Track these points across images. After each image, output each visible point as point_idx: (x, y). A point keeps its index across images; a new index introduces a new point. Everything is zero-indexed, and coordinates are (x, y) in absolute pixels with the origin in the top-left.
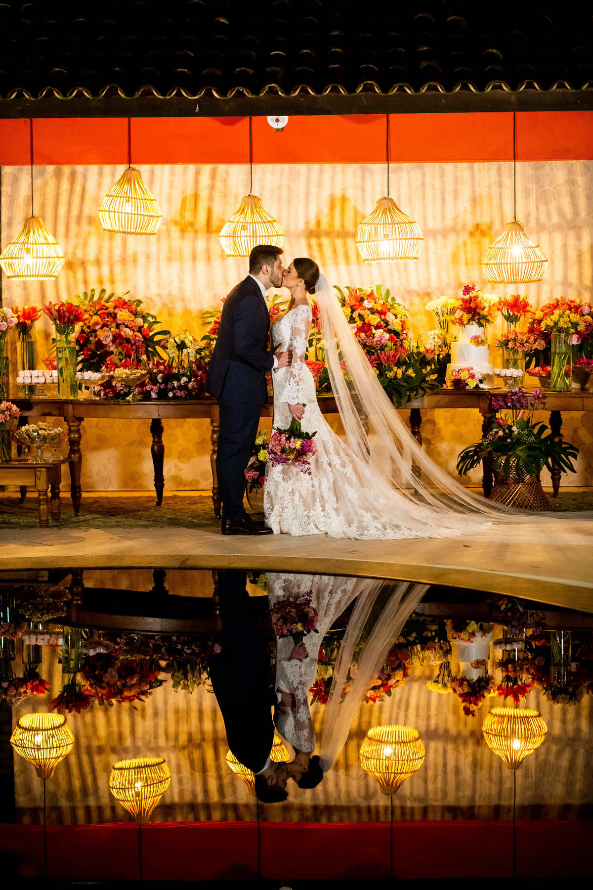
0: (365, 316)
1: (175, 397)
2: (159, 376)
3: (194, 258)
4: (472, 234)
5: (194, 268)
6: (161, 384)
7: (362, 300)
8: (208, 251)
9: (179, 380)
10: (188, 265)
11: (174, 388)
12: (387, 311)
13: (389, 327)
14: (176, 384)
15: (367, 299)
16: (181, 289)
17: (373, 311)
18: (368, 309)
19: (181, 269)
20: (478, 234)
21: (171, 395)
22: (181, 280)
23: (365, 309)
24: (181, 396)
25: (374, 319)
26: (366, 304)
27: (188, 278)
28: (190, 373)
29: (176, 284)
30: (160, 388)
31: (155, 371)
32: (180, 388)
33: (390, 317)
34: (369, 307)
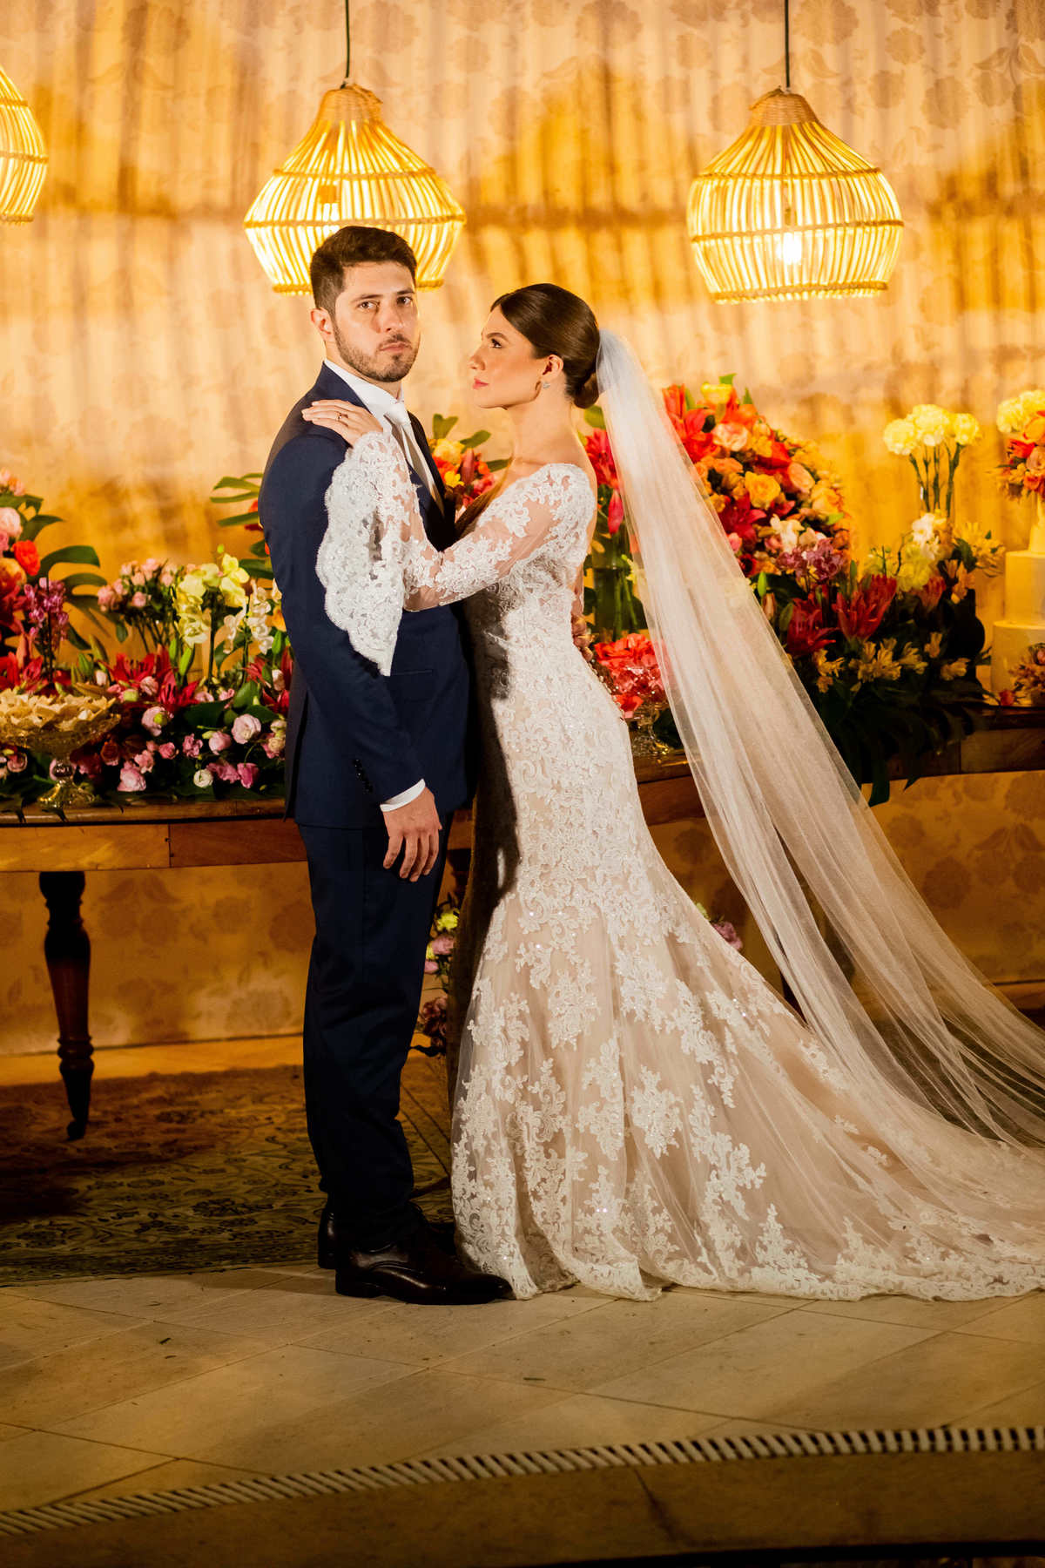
0: (733, 478)
1: (221, 789)
2: (153, 717)
3: (80, 303)
4: (935, 212)
5: (81, 335)
6: (160, 741)
7: (709, 425)
8: (125, 276)
9: (225, 726)
10: (60, 327)
11: (208, 758)
12: (783, 458)
13: (804, 511)
14: (216, 741)
15: (725, 422)
16: (41, 405)
17: (751, 462)
18: (733, 455)
19: (40, 339)
20: (949, 212)
21: (203, 779)
22: (38, 374)
23: (723, 453)
24: (238, 783)
25: (764, 489)
26: (721, 433)
27: (61, 368)
28: (262, 700)
29: (22, 387)
30: (157, 755)
31: (130, 695)
32: (235, 752)
33: (802, 481)
34: (736, 447)
